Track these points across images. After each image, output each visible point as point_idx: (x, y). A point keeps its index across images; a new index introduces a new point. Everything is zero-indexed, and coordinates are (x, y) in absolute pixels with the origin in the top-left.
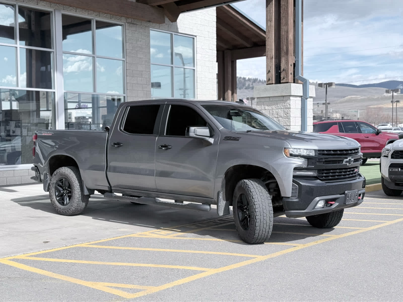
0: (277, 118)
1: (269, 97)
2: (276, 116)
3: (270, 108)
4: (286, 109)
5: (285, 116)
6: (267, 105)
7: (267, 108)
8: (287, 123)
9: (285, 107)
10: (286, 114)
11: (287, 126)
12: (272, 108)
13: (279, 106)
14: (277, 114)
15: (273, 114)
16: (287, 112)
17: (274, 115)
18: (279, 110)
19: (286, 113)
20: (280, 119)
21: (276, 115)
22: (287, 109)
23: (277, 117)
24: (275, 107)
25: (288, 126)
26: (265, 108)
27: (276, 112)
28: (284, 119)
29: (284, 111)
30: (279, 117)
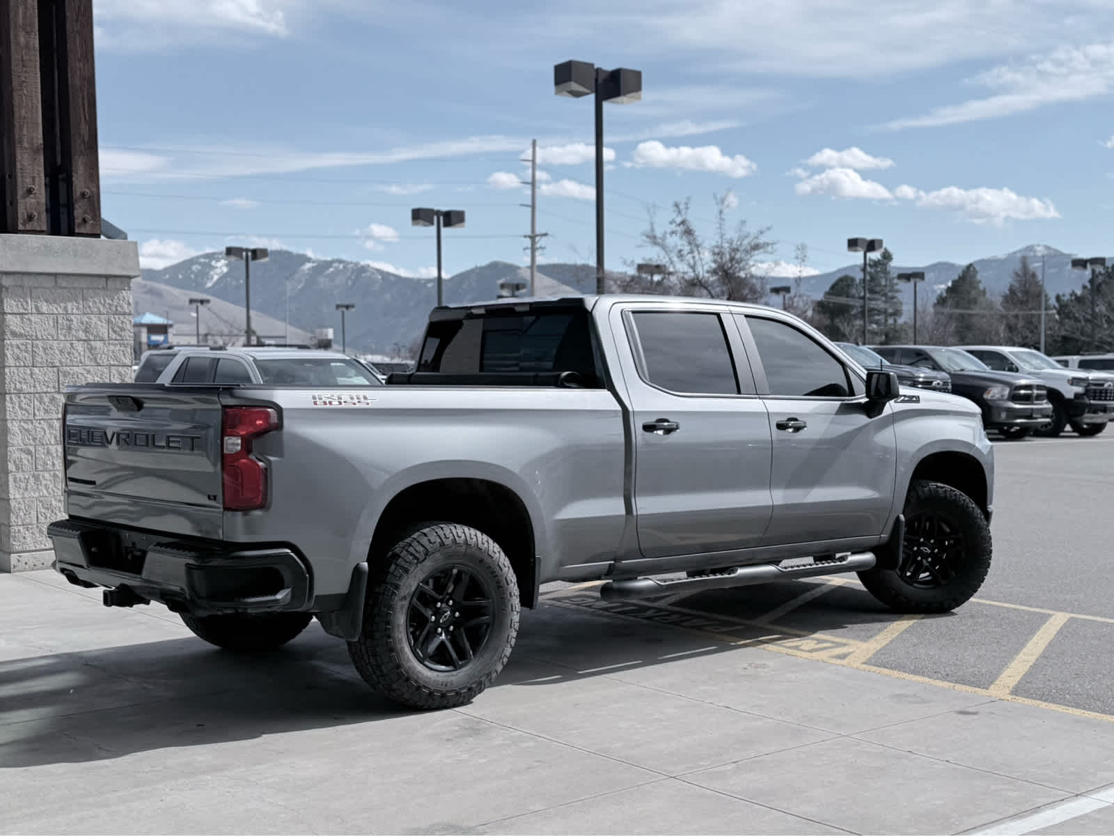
0: (84, 340)
1: (55, 275)
2: (82, 335)
3: (54, 308)
4: (116, 317)
5: (114, 336)
6: (46, 301)
7: (44, 307)
8: (122, 357)
9: (114, 309)
10: (115, 332)
11: (123, 366)
12: (67, 311)
13: (91, 304)
14: (86, 331)
15: (70, 328)
16: (120, 325)
17: (74, 332)
18: (92, 316)
19: (116, 329)
20: (99, 344)
21: (81, 332)
22: (122, 317)
23: (84, 338)
24: (77, 309)
25: (125, 369)
26: (36, 306)
27: (82, 323)
28: (112, 347)
29: (109, 321)
30: (92, 338)
